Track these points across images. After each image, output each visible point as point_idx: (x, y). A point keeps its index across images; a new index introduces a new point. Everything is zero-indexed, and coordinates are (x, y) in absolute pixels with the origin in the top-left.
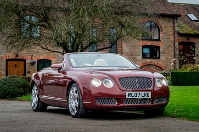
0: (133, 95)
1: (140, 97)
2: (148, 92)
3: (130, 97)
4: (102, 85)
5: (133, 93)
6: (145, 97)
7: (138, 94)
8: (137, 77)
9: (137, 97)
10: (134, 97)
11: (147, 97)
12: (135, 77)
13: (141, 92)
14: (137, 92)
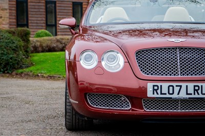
0: (165, 90)
1: (183, 95)
2: (204, 84)
3: (156, 95)
4: (99, 65)
5: (165, 86)
6: (196, 96)
7: (177, 89)
8: (181, 48)
9: (175, 96)
10: (168, 96)
11: (201, 96)
12: (175, 48)
13: (184, 85)
14: (174, 84)
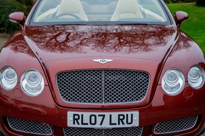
0: (86, 120)
2: (129, 113)
3: (76, 125)
5: (87, 115)
8: (107, 71)
9: (97, 126)
10: (89, 126)
11: (126, 126)
